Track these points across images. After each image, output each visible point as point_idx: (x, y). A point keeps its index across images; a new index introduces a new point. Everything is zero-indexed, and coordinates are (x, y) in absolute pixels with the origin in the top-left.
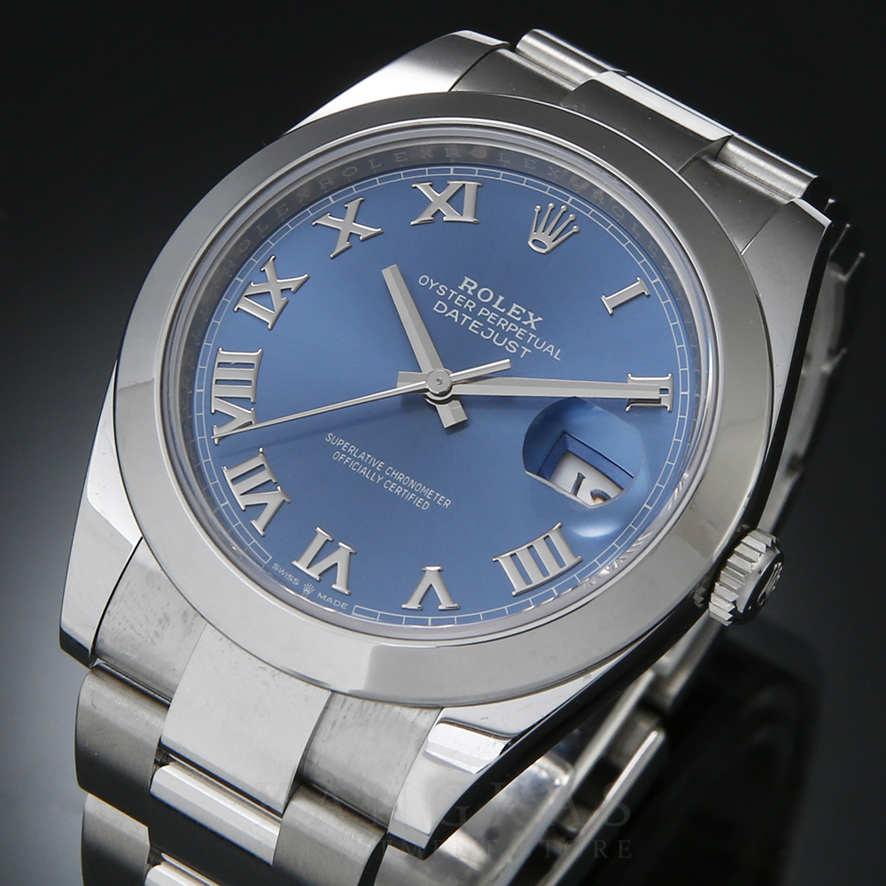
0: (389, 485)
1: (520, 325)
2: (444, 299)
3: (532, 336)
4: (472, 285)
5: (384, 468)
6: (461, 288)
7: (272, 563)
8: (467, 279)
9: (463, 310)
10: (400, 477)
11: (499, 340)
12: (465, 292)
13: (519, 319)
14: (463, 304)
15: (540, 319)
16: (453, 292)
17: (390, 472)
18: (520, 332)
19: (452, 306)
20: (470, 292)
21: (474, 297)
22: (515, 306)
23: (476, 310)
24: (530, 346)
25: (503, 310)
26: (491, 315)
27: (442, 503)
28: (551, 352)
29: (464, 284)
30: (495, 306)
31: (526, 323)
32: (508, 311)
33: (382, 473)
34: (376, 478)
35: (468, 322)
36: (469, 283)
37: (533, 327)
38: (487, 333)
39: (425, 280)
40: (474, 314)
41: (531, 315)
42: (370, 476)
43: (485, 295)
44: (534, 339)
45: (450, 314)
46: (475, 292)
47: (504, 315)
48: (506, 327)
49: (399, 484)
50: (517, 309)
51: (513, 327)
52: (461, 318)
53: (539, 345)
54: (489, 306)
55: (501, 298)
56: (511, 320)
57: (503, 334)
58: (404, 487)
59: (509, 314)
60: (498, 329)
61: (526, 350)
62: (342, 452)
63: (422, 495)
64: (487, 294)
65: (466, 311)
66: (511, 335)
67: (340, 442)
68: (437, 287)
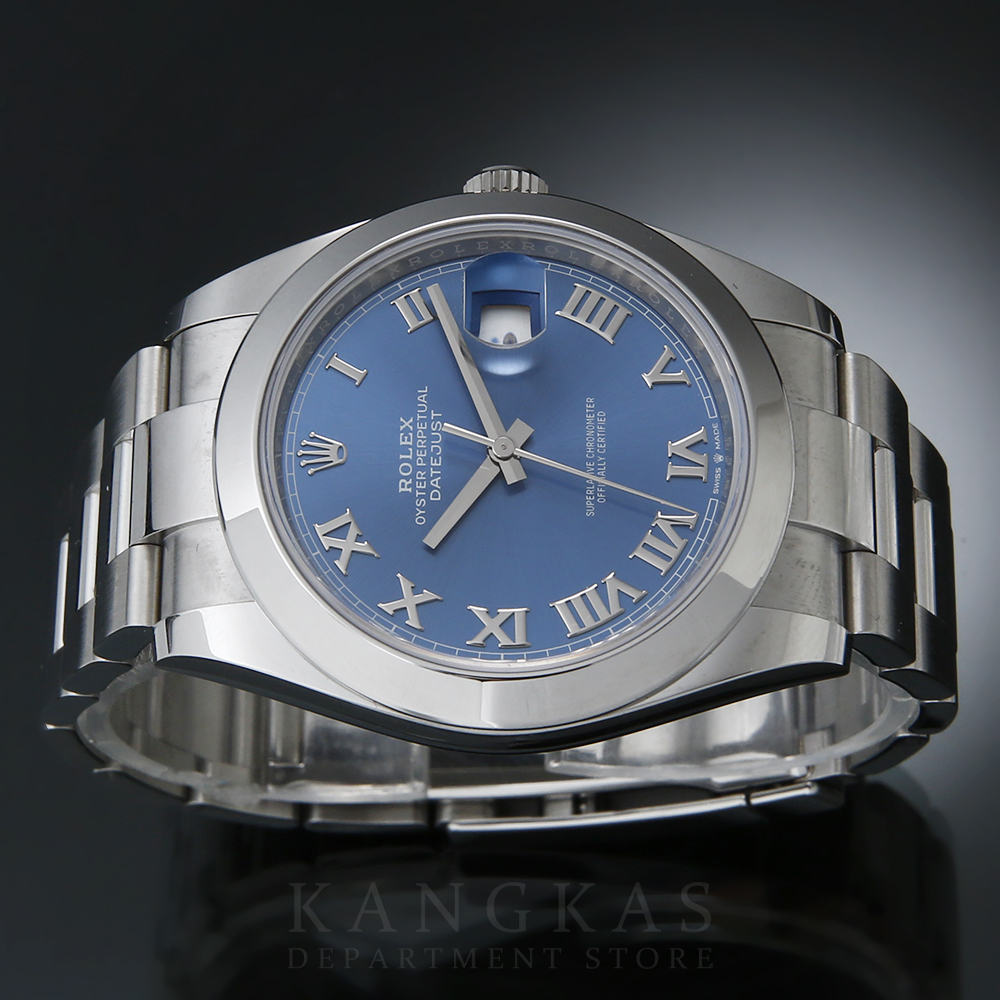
0: (601, 450)
1: (415, 432)
2: (427, 497)
3: (419, 417)
4: (403, 484)
5: (591, 461)
6: (410, 490)
7: (715, 496)
8: (401, 490)
9: (429, 479)
10: (590, 445)
11: (437, 438)
12: (412, 486)
13: (411, 434)
14: (422, 481)
15: (402, 420)
16: (418, 493)
17: (590, 454)
18: (421, 428)
19: (430, 488)
20: (410, 482)
21: (413, 476)
22: (402, 443)
23: (422, 468)
24: (428, 414)
25: (411, 449)
26: (420, 455)
27: (592, 404)
28: (424, 396)
29: (405, 489)
30: (410, 457)
31: (411, 428)
32: (409, 446)
33: (595, 459)
34: (602, 462)
35: (435, 468)
36: (403, 487)
37: (411, 421)
38: (436, 450)
39: (420, 519)
40: (426, 469)
41: (402, 428)
42: (602, 467)
43: (406, 469)
44: (421, 414)
45: (436, 486)
46: (407, 478)
47: (414, 447)
48: (423, 439)
49: (596, 443)
50: (403, 440)
51: (420, 434)
52: (435, 476)
53: (424, 408)
54: (413, 462)
55: (402, 457)
56: (415, 439)
57: (430, 438)
58: (596, 438)
59: (411, 443)
60: (428, 445)
61: (433, 415)
62: (597, 498)
63: (595, 421)
64: (404, 469)
65: (427, 474)
66: (427, 432)
67: (589, 504)
68: (421, 508)
